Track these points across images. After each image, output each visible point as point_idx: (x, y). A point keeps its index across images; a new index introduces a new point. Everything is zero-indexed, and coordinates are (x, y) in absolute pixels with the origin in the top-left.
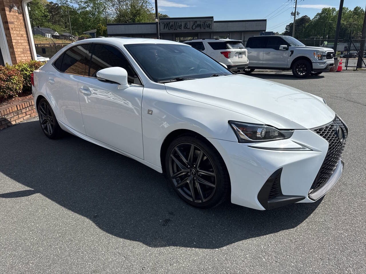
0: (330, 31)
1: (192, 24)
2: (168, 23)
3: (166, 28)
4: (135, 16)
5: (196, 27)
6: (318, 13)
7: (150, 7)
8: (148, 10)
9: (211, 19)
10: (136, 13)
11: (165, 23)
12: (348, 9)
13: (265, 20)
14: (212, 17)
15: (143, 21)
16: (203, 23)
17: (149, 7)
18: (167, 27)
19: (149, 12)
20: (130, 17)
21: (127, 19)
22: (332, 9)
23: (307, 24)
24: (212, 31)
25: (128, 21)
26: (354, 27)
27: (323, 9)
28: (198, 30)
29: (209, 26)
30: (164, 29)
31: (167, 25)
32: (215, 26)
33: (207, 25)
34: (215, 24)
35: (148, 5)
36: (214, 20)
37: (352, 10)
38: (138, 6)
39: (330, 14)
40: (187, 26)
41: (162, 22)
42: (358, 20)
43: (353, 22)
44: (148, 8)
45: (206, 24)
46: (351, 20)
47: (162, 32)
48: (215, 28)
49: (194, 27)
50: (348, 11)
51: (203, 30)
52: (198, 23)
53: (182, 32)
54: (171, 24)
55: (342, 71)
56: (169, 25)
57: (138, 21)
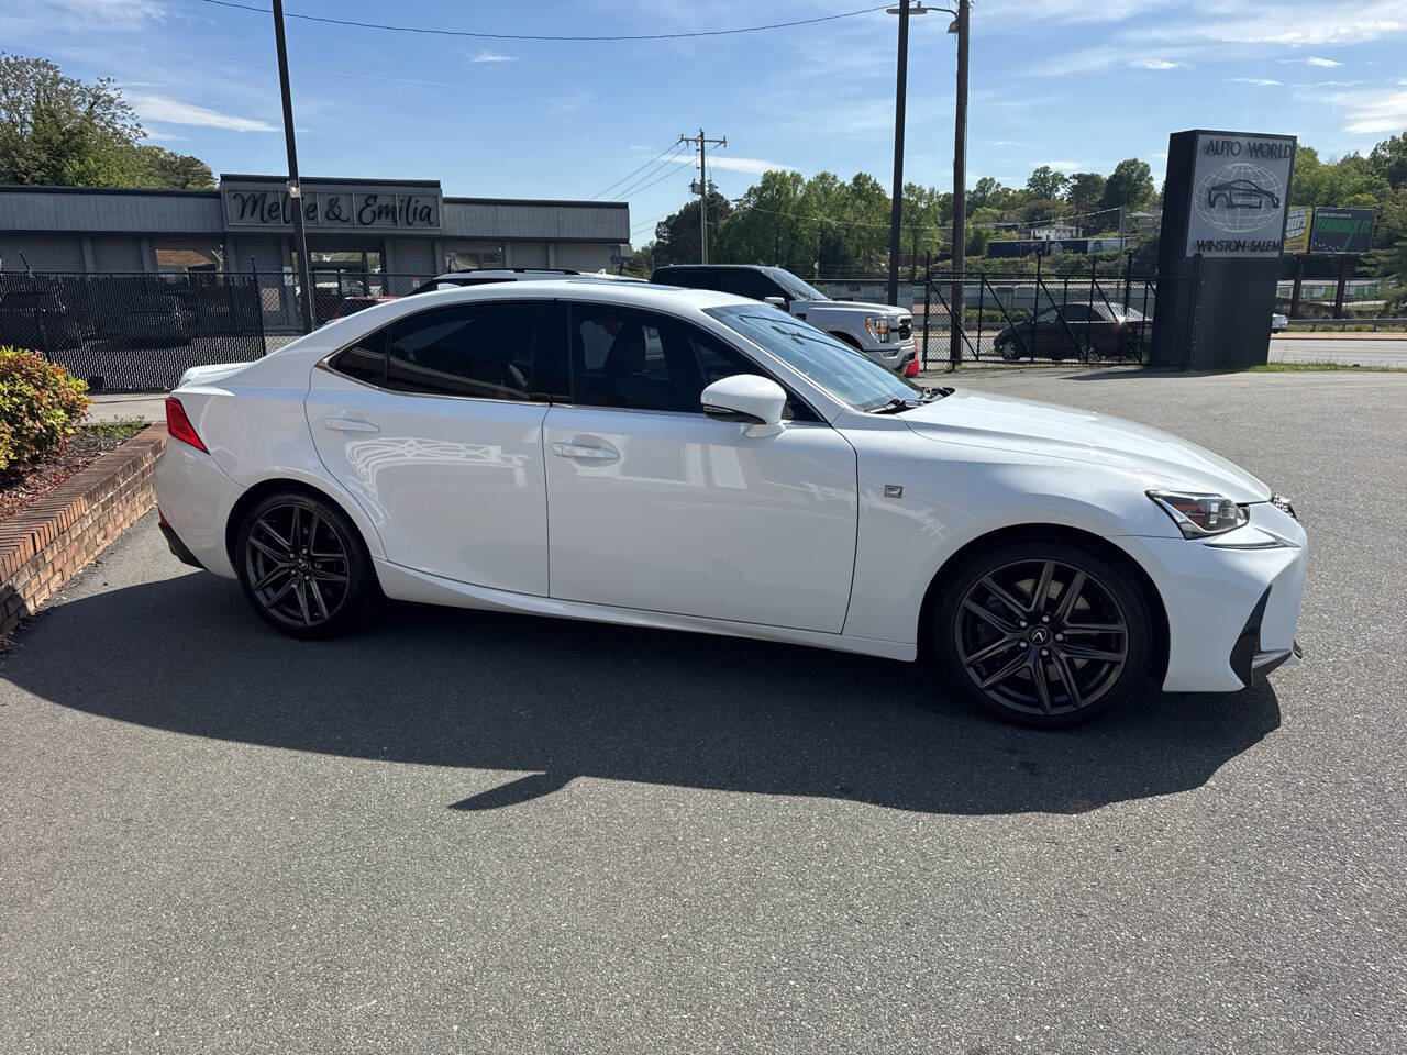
0: (793, 245)
1: (357, 203)
2: (257, 194)
3: (252, 215)
4: (59, 154)
5: (378, 214)
6: (752, 188)
7: (129, 122)
8: (116, 132)
9: (430, 190)
10: (63, 142)
11: (246, 196)
12: (838, 179)
13: (625, 206)
14: (436, 184)
15: (100, 179)
16: (402, 201)
17: (124, 122)
18: (253, 210)
19: (127, 142)
20: (34, 159)
21: (23, 167)
22: (792, 175)
23: (724, 222)
24: (438, 233)
25: (27, 173)
26: (860, 238)
27: (765, 175)
28: (383, 226)
29: (426, 215)
30: (242, 217)
31: (255, 203)
32: (446, 216)
33: (418, 212)
34: (447, 207)
35: (119, 112)
36: (444, 195)
37: (849, 182)
38: (71, 115)
39: (787, 194)
40: (337, 210)
41: (229, 191)
42: (867, 213)
43: (856, 219)
44: (118, 127)
45: (416, 208)
46: (849, 214)
47: (231, 230)
48: (451, 223)
49: (367, 216)
50: (837, 185)
51: (402, 229)
52: (383, 201)
53: (317, 231)
54: (270, 199)
55: (920, 374)
56: (263, 203)
57: (80, 176)
